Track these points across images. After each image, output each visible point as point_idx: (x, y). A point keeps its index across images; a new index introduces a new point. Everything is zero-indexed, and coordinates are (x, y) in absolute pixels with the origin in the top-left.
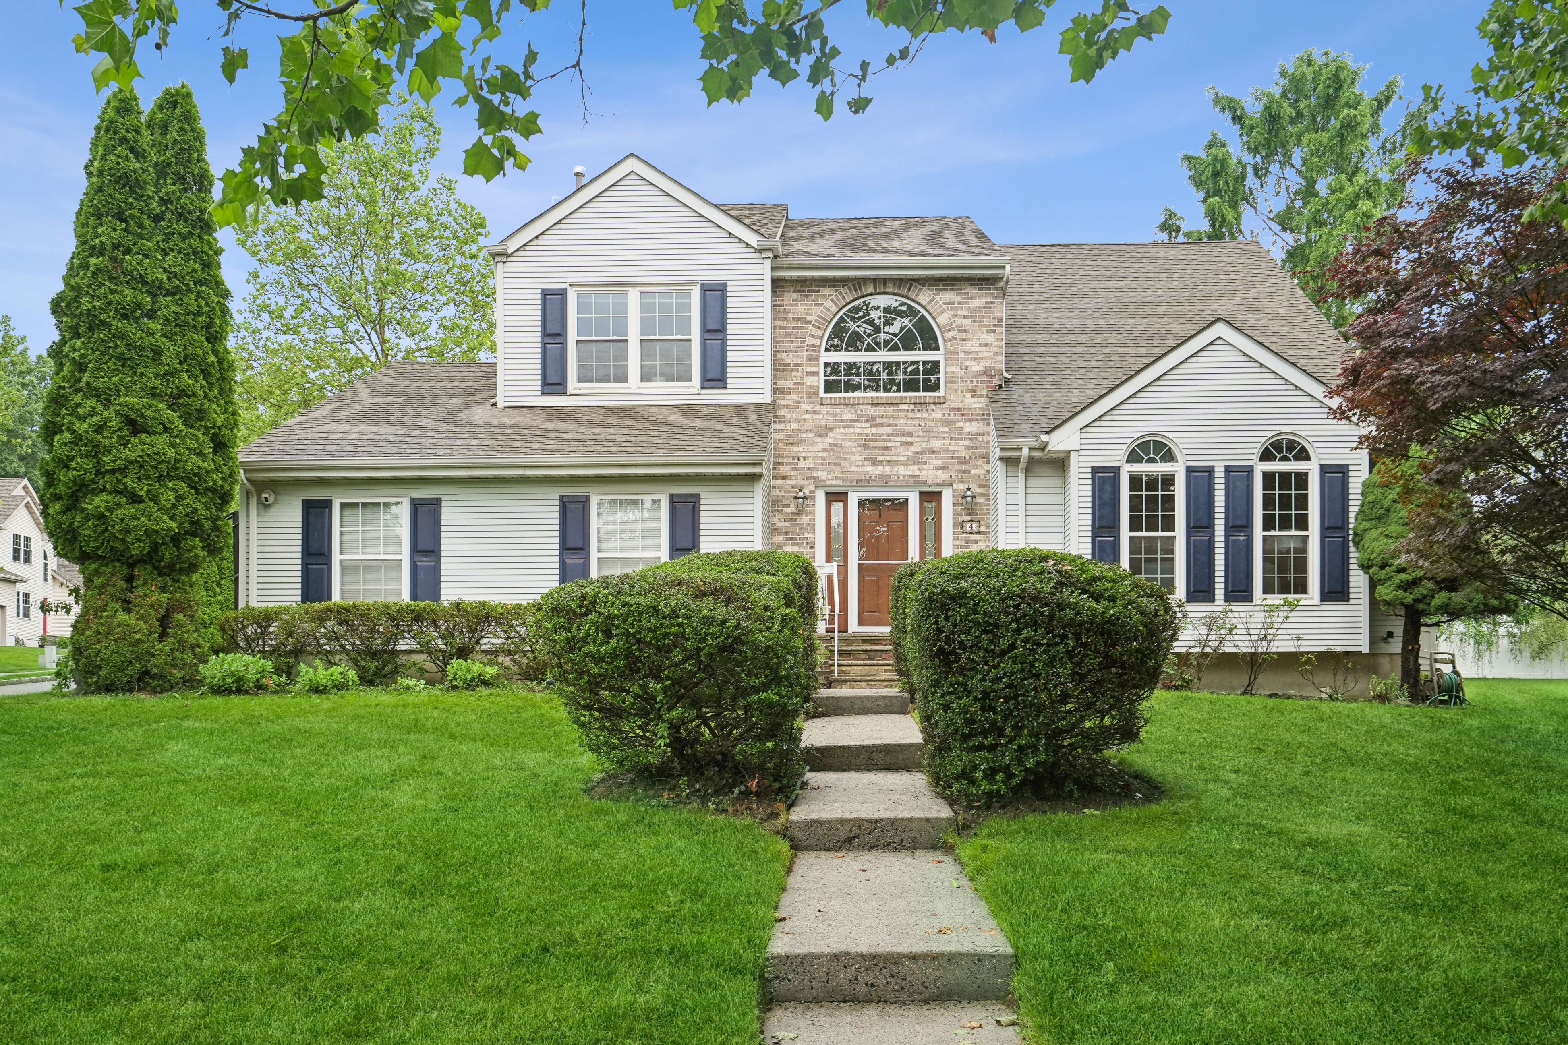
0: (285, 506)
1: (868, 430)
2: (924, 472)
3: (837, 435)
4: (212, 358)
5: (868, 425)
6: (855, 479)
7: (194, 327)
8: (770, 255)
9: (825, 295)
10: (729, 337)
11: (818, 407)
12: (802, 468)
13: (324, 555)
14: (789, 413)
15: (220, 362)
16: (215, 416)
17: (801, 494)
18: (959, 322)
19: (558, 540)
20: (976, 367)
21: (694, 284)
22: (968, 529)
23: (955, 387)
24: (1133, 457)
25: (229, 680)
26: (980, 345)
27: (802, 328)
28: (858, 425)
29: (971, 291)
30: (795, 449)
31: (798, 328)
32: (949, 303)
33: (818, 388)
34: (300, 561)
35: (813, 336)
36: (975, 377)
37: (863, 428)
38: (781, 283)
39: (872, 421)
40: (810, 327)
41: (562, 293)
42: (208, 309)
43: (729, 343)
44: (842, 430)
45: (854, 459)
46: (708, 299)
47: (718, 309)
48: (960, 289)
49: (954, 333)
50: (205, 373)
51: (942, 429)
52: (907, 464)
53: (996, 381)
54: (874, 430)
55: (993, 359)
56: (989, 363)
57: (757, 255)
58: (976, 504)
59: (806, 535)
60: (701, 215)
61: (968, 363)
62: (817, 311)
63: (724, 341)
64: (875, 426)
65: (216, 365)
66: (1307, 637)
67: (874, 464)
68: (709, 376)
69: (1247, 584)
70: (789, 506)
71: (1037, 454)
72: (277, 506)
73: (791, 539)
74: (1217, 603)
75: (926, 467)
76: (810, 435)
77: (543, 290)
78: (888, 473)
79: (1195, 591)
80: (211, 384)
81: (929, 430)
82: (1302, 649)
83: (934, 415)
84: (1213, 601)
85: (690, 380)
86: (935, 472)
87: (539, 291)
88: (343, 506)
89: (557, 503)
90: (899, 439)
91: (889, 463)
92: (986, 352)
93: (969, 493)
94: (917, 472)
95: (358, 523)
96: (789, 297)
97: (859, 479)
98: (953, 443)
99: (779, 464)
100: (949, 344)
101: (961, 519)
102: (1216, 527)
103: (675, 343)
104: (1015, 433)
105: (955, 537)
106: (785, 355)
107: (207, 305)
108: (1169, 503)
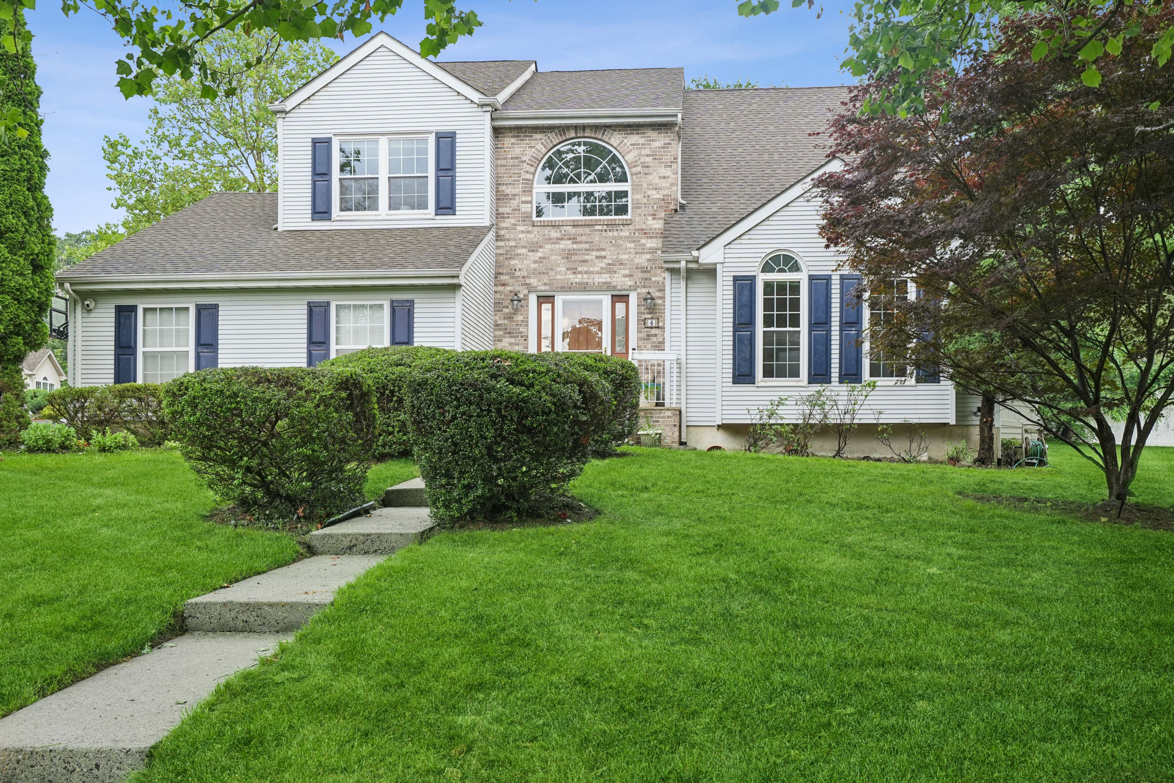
0: (103, 310)
1: (570, 247)
2: (614, 279)
3: (546, 250)
4: (31, 203)
5: (570, 242)
6: (560, 285)
7: (18, 180)
8: (489, 109)
9: (536, 140)
10: (457, 174)
11: (531, 228)
12: (518, 277)
13: (130, 347)
14: (508, 233)
15: (39, 205)
16: (33, 246)
17: (516, 297)
18: (643, 160)
19: (306, 336)
20: (656, 195)
21: (431, 132)
22: (649, 325)
23: (639, 211)
24: (767, 268)
25: (40, 442)
26: (660, 178)
27: (518, 166)
28: (563, 242)
29: (652, 134)
30: (512, 262)
31: (515, 166)
32: (635, 145)
33: (531, 213)
34: (113, 352)
35: (527, 172)
36: (655, 204)
37: (566, 244)
38: (502, 131)
39: (573, 239)
40: (525, 165)
41: (328, 141)
42: (29, 166)
43: (457, 179)
44: (549, 246)
45: (559, 269)
46: (440, 143)
47: (449, 153)
48: (644, 133)
49: (639, 169)
50: (26, 214)
51: (629, 245)
52: (601, 273)
53: (672, 207)
54: (575, 246)
55: (670, 188)
56: (666, 192)
57: (480, 109)
58: (655, 305)
59: (521, 330)
60: (436, 79)
61: (650, 192)
62: (530, 152)
63: (453, 178)
64: (576, 243)
65: (36, 208)
66: (887, 412)
67: (575, 273)
68: (441, 205)
69: (857, 369)
70: (507, 307)
71: (691, 266)
72: (97, 311)
73: (509, 333)
74: (833, 384)
75: (616, 275)
76: (524, 251)
77: (313, 139)
78: (586, 280)
79: (815, 375)
80: (31, 223)
81: (618, 246)
82: (881, 421)
83: (622, 234)
84: (830, 382)
85: (427, 208)
86: (623, 279)
87: (310, 140)
88: (145, 310)
89: (306, 307)
90: (594, 253)
91: (586, 272)
92: (664, 183)
93: (649, 296)
94: (609, 280)
95: (155, 323)
96: (508, 141)
97: (563, 285)
98: (637, 256)
99: (500, 274)
100: (635, 177)
101: (643, 317)
102: (833, 324)
103: (416, 180)
104: (677, 249)
105: (639, 332)
106: (505, 187)
107: (28, 163)
108: (795, 304)
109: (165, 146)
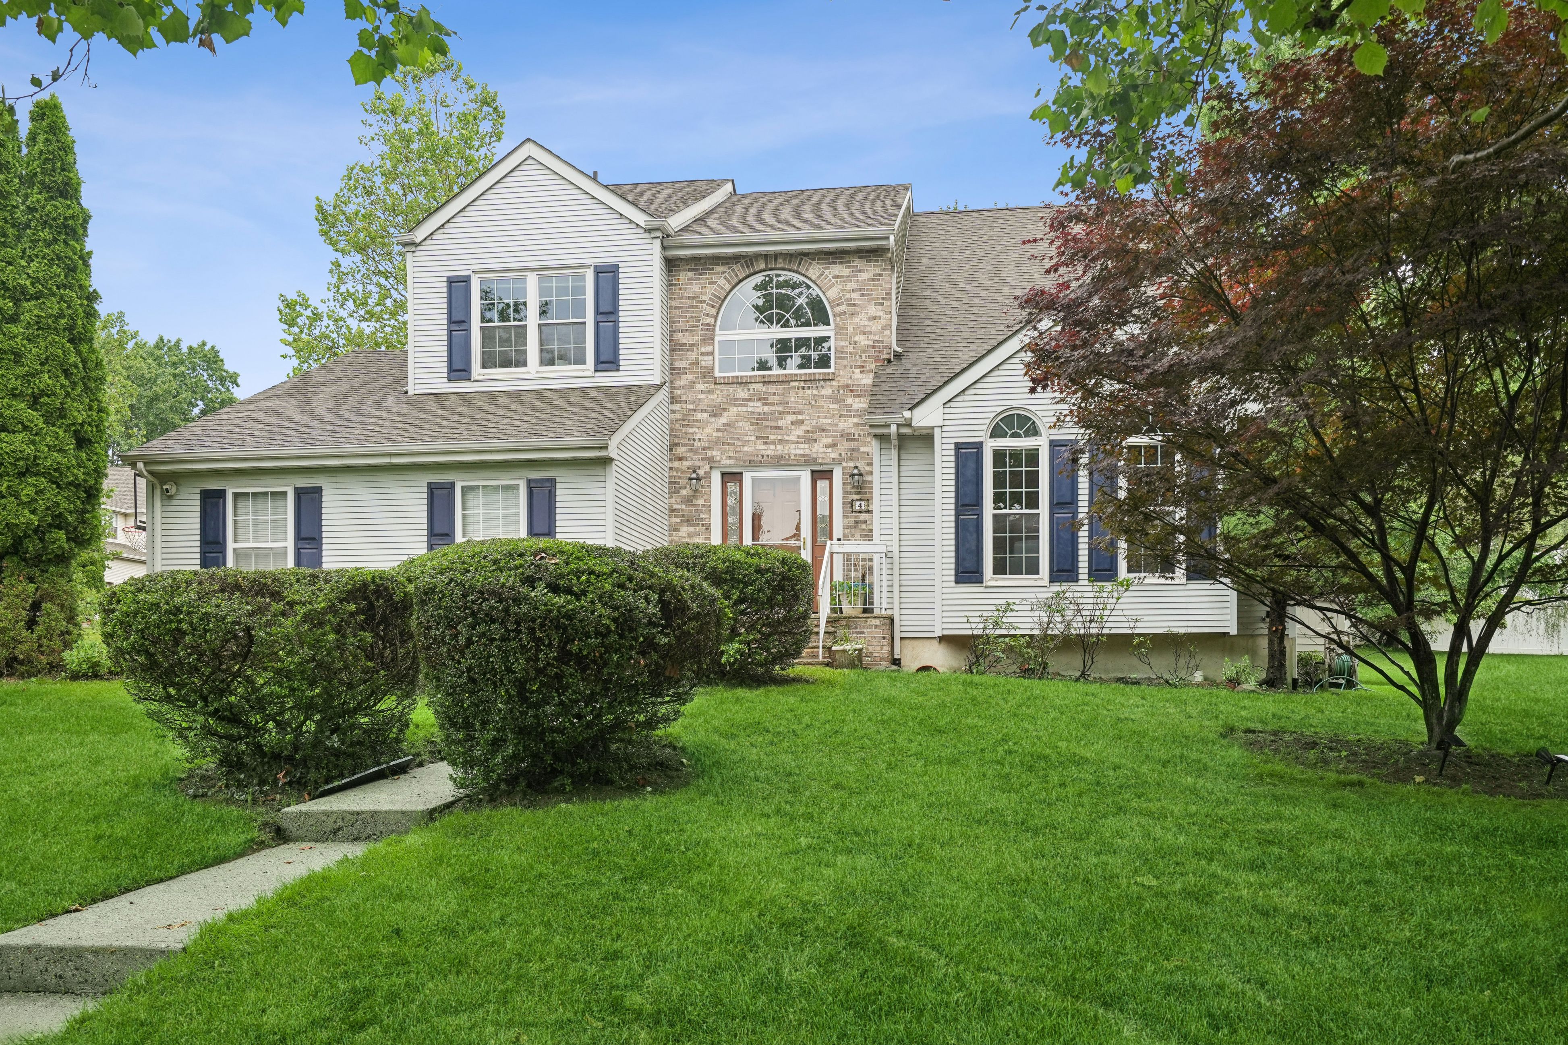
0: (186, 497)
1: (760, 409)
2: (814, 450)
3: (731, 415)
4: (73, 358)
5: (760, 403)
6: (748, 458)
7: (56, 329)
8: (660, 234)
9: (718, 273)
10: (621, 319)
11: (712, 387)
12: (697, 449)
13: (219, 543)
14: (685, 393)
15: (84, 361)
16: (76, 413)
17: (694, 475)
18: (848, 296)
19: (426, 526)
20: (864, 341)
21: (588, 266)
22: (858, 508)
23: (844, 362)
24: (997, 432)
25: (85, 666)
26: (869, 319)
27: (697, 307)
28: (751, 404)
29: (860, 263)
30: (691, 430)
31: (693, 307)
32: (838, 277)
33: (713, 367)
34: (198, 550)
35: (708, 315)
36: (864, 352)
37: (756, 406)
38: (677, 263)
39: (764, 400)
40: (705, 306)
41: (466, 280)
42: (70, 311)
43: (621, 325)
44: (735, 409)
45: (746, 438)
46: (600, 280)
47: (610, 292)
48: (849, 262)
49: (843, 308)
50: (67, 373)
51: (832, 406)
52: (798, 443)
53: (884, 356)
54: (766, 409)
55: (881, 332)
56: (877, 337)
57: (646, 235)
58: (863, 482)
59: (702, 516)
60: (594, 198)
61: (857, 338)
62: (711, 290)
63: (616, 323)
64: (767, 404)
65: (80, 365)
66: (1146, 618)
67: (766, 443)
68: (602, 359)
69: (1112, 562)
70: (685, 488)
71: (904, 430)
72: (179, 497)
73: (688, 520)
74: (1080, 582)
75: (816, 445)
76: (705, 415)
77: (448, 277)
78: (780, 452)
79: (1058, 571)
80: (74, 384)
81: (819, 408)
82: (1138, 631)
83: (823, 392)
84: (1077, 581)
85: (585, 363)
86: (825, 450)
87: (445, 279)
88: (236, 496)
89: (425, 489)
90: (790, 418)
91: (780, 442)
92: (874, 326)
93: (856, 471)
94: (807, 451)
95: (248, 512)
96: (684, 276)
97: (752, 458)
98: (842, 420)
99: (676, 445)
100: (838, 319)
101: (850, 498)
102: (1080, 504)
103: (571, 327)
104: (886, 410)
105: (845, 517)
106: (680, 334)
107: (69, 307)
108: (1033, 479)
109: (350, 304)
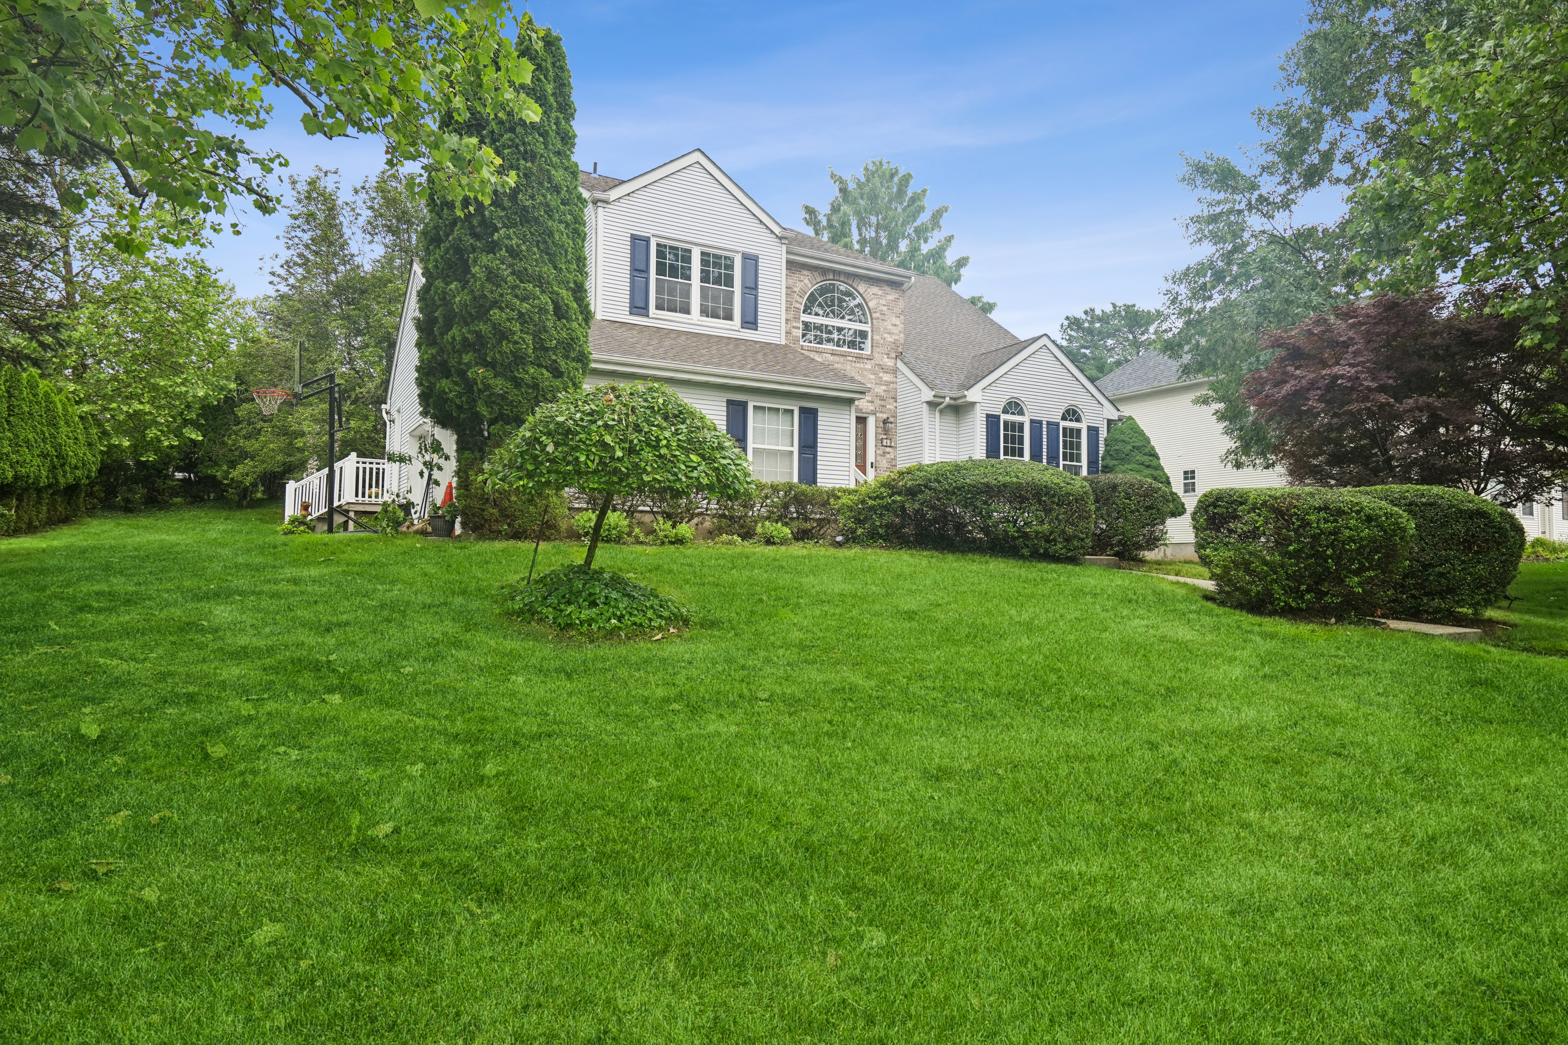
8: (786, 242)
9: (804, 275)
10: (759, 294)
18: (879, 308)
20: (890, 339)
21: (737, 252)
22: (885, 444)
23: (875, 349)
24: (1005, 411)
26: (892, 325)
29: (888, 289)
32: (874, 294)
33: (799, 338)
35: (799, 303)
36: (889, 345)
38: (791, 263)
40: (796, 295)
41: (647, 240)
43: (759, 298)
46: (747, 265)
47: (753, 273)
48: (881, 286)
49: (876, 315)
51: (872, 377)
53: (899, 350)
55: (898, 335)
56: (896, 337)
57: (778, 241)
58: (889, 427)
61: (885, 336)
62: (801, 286)
63: (756, 296)
68: (747, 320)
75: (863, 400)
77: (633, 235)
81: (864, 376)
83: (868, 367)
85: (733, 320)
86: (868, 404)
87: (630, 235)
89: (725, 402)
92: (895, 330)
93: (885, 420)
96: (796, 274)
98: (877, 386)
100: (873, 321)
101: (881, 437)
103: (722, 292)
105: (878, 448)
108: (1021, 440)
